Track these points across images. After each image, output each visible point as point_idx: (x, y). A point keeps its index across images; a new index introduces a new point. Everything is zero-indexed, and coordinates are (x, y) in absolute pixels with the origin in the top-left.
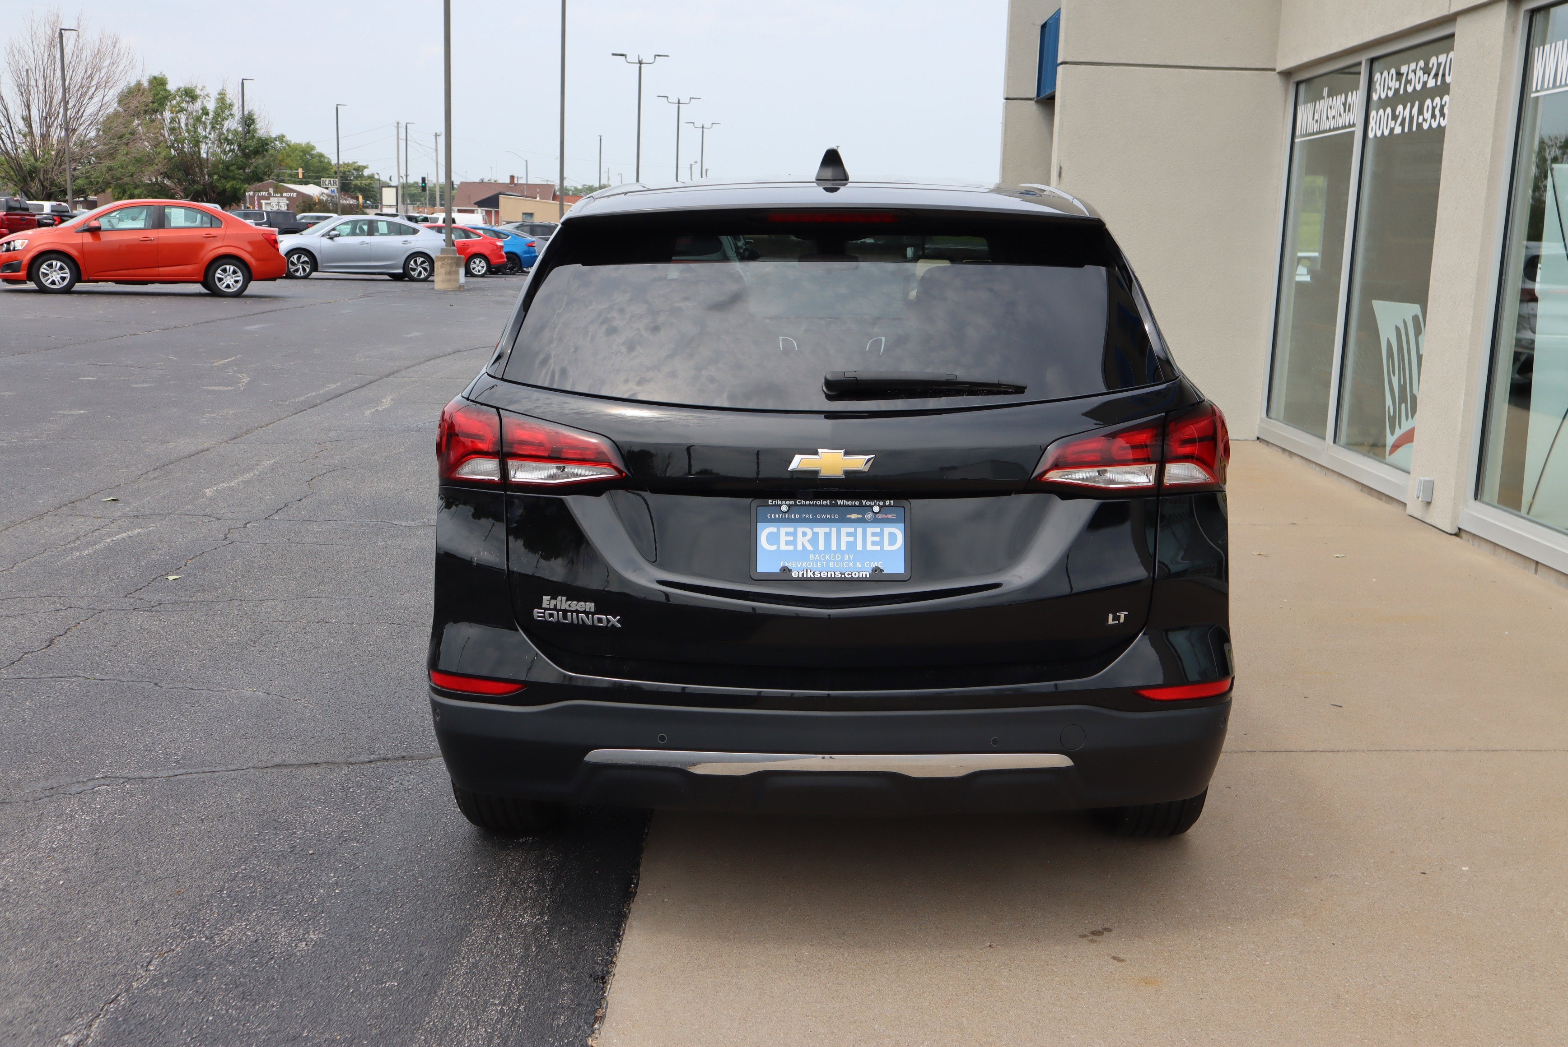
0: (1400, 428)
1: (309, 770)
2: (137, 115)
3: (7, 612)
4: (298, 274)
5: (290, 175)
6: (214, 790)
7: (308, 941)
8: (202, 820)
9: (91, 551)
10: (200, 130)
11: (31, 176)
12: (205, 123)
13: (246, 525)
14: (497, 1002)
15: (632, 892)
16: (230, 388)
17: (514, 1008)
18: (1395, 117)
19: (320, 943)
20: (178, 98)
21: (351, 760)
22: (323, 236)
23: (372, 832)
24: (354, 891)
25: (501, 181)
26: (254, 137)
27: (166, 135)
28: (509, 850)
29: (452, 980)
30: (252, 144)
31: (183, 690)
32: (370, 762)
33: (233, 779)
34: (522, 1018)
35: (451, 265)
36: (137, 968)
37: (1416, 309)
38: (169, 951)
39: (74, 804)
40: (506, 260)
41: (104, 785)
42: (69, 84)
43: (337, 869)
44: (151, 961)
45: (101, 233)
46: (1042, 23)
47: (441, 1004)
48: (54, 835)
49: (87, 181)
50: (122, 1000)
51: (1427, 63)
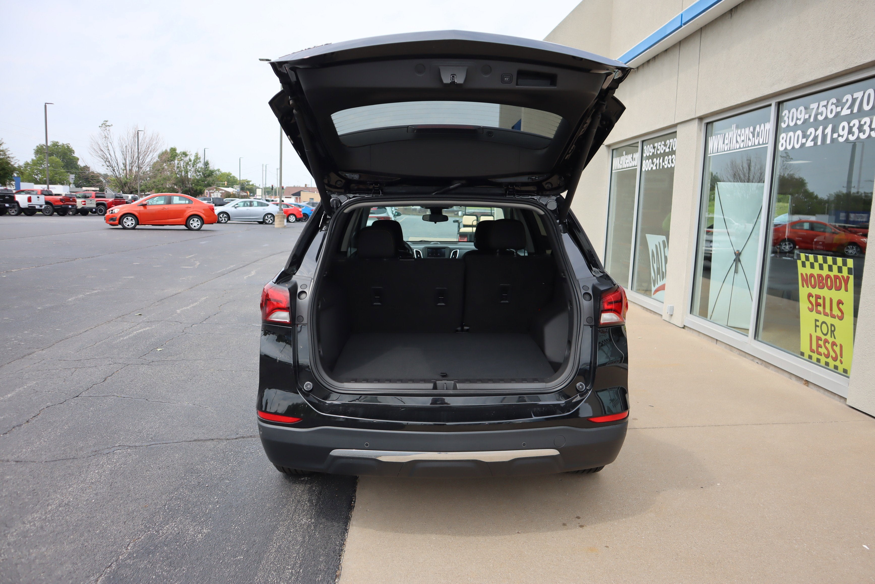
0: (657, 284)
1: (208, 443)
2: (165, 162)
3: (89, 365)
4: (222, 222)
5: (222, 184)
6: (166, 452)
7: (203, 534)
8: (160, 468)
9: (127, 337)
10: (188, 167)
11: (125, 185)
12: (190, 165)
13: (192, 326)
14: (290, 567)
15: (352, 506)
16: (192, 267)
17: (297, 571)
18: (653, 163)
19: (208, 535)
20: (180, 156)
21: (227, 437)
22: (233, 207)
23: (235, 475)
24: (225, 506)
25: (302, 186)
26: (208, 170)
27: (176, 169)
28: (297, 484)
29: (269, 555)
30: (208, 172)
31: (158, 403)
32: (236, 439)
33: (175, 447)
34: (301, 577)
35: (281, 218)
36: (122, 548)
37: (664, 238)
38: (138, 539)
39: (104, 459)
40: (302, 216)
41: (118, 450)
42: (140, 151)
43: (218, 494)
44: (129, 544)
45: (147, 206)
46: (512, 126)
47: (263, 569)
48: (93, 476)
49: (145, 187)
50: (114, 566)
51: (665, 143)
